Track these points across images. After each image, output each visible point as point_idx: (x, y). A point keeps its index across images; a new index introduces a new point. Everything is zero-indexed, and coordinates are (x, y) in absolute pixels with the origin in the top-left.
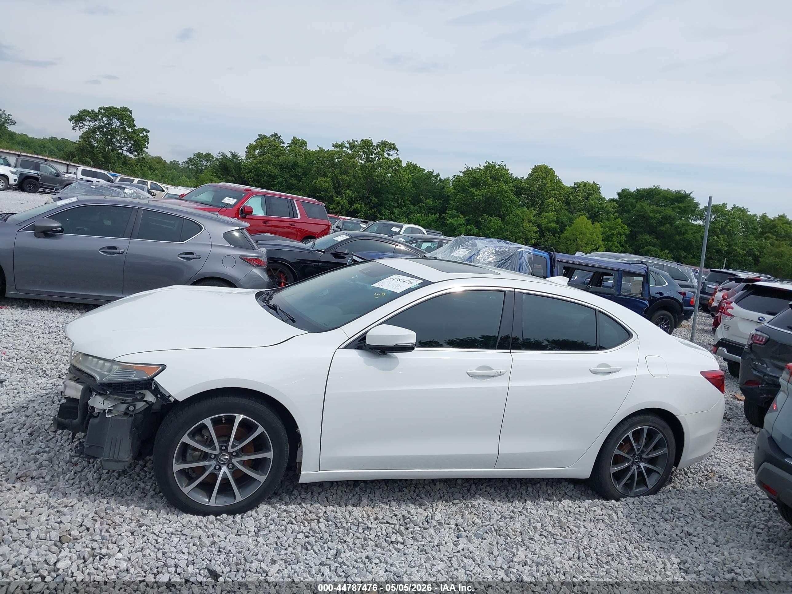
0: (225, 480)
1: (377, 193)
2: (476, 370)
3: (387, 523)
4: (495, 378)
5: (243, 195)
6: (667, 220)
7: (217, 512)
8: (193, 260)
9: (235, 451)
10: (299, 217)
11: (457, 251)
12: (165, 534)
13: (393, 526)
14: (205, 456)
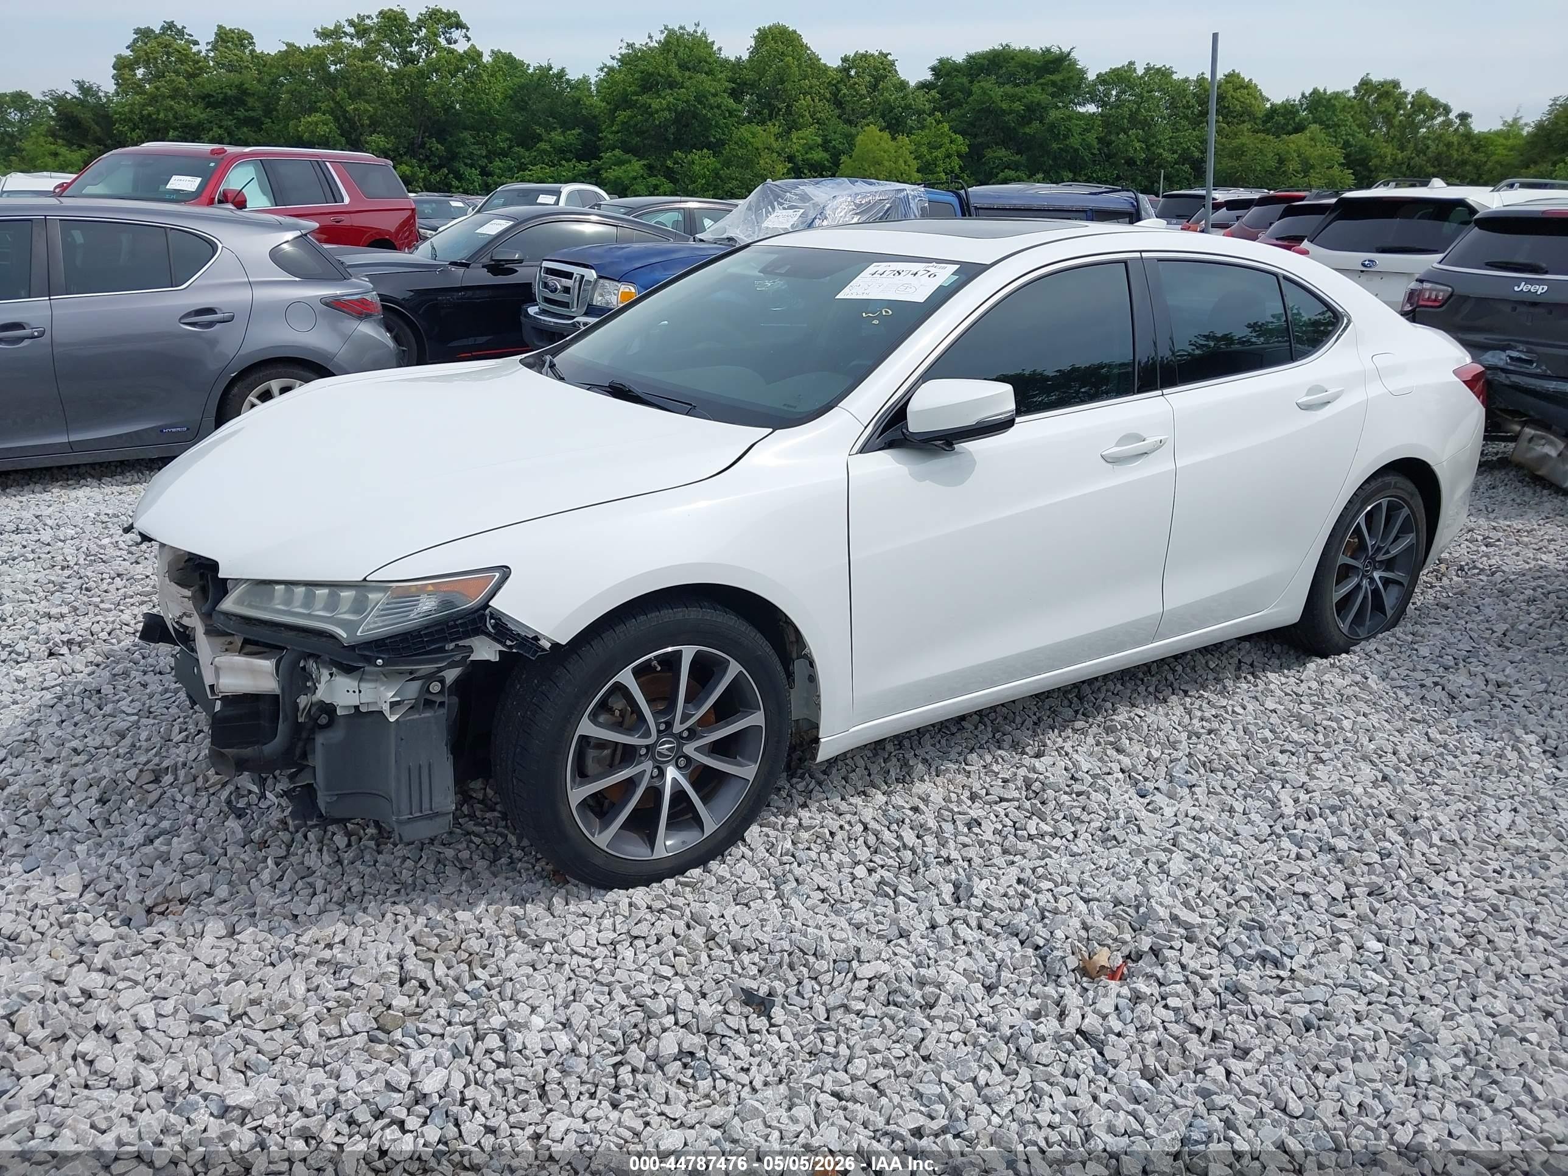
0: (679, 795)
1: (440, 131)
2: (1117, 445)
3: (1002, 800)
4: (1150, 456)
5: (212, 164)
6: (1034, 111)
7: (677, 867)
8: (218, 326)
9: (687, 729)
10: (347, 200)
11: (772, 217)
12: (600, 948)
13: (1017, 804)
14: (629, 754)
